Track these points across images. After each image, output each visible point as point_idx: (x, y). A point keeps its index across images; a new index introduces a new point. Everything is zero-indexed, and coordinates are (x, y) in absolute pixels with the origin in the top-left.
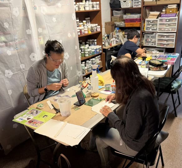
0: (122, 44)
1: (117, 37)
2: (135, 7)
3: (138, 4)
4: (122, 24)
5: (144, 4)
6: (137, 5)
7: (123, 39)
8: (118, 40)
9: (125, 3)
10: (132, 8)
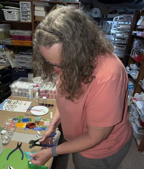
0: (11, 66)
1: (3, 57)
2: (24, 21)
3: (26, 18)
4: (9, 42)
5: (35, 19)
6: (26, 20)
7: (11, 60)
8: (4, 62)
9: (10, 14)
10: (20, 22)
